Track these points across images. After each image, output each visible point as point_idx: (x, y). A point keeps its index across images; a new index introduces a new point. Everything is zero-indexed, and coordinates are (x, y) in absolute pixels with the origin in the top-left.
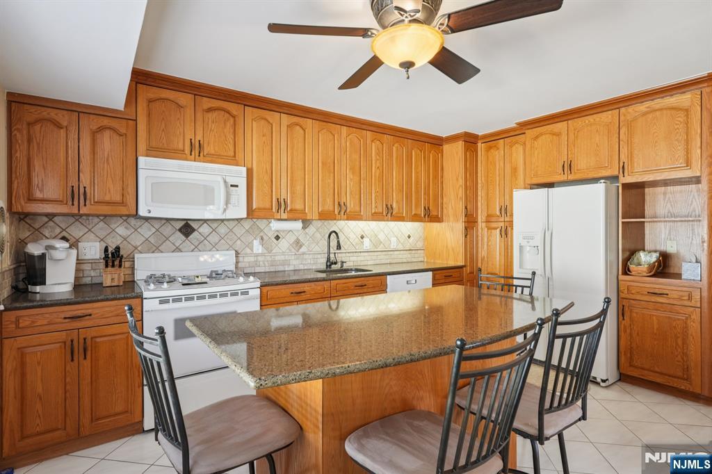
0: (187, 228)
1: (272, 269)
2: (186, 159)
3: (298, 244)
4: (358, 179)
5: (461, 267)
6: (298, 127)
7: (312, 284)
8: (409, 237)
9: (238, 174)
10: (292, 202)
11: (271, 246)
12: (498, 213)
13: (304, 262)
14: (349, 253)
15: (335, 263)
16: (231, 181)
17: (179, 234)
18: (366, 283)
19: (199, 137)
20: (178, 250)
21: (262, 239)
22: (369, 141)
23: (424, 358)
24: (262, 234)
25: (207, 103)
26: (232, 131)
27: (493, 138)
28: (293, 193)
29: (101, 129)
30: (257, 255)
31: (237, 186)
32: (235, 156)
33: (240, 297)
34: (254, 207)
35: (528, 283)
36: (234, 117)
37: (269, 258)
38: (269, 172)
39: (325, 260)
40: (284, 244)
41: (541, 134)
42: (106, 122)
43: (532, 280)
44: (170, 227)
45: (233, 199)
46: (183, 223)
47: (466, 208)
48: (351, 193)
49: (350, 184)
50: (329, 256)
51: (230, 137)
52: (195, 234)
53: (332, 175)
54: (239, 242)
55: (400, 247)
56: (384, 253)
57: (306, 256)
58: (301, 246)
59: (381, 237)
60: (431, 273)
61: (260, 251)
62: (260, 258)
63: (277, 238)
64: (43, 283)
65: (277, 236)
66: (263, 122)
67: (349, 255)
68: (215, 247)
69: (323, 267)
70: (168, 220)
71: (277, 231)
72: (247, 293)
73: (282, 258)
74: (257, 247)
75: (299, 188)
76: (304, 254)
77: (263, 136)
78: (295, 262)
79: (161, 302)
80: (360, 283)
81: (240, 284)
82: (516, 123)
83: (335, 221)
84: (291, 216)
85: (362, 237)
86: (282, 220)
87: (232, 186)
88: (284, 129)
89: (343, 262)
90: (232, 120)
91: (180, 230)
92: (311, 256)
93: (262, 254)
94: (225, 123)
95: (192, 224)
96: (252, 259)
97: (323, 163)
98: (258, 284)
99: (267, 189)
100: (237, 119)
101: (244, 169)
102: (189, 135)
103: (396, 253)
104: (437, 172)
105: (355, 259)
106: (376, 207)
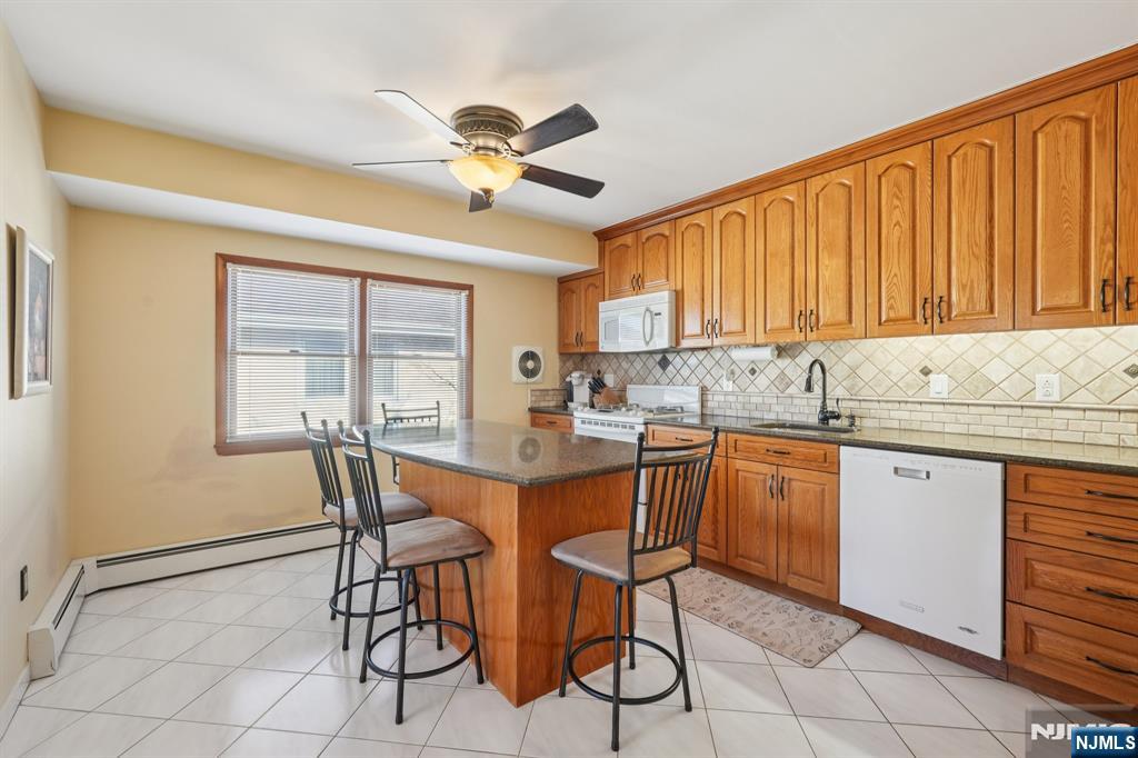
0: (664, 360)
3: (783, 381)
6: (734, 216)
9: (660, 301)
11: (745, 383)
13: (792, 410)
14: (887, 402)
15: (838, 417)
16: (655, 309)
17: (658, 366)
18: (790, 449)
19: (640, 271)
20: (657, 383)
21: (733, 373)
24: (733, 367)
25: (645, 234)
26: (665, 253)
29: (589, 286)
30: (726, 394)
31: (660, 314)
32: (668, 280)
33: (627, 430)
34: (685, 334)
36: (666, 237)
37: (742, 399)
38: (699, 289)
40: (762, 381)
42: (590, 280)
44: (652, 359)
45: (657, 329)
46: (661, 356)
49: (824, 275)
50: (824, 403)
51: (663, 260)
52: (670, 367)
56: (1006, 411)
57: (796, 401)
58: (789, 385)
59: (996, 371)
61: (731, 389)
62: (731, 398)
63: (753, 372)
64: (572, 401)
65: (753, 369)
66: (694, 230)
67: (889, 406)
68: (686, 382)
69: (814, 420)
70: (652, 353)
71: (753, 362)
73: (760, 400)
74: (728, 386)
76: (792, 397)
77: (695, 246)
78: (776, 408)
84: (725, 341)
85: (926, 372)
86: (758, 346)
87: (656, 314)
88: (717, 228)
89: (852, 417)
90: (665, 242)
91: (659, 363)
92: (803, 401)
93: (733, 393)
94: (660, 248)
95: (668, 356)
96: (722, 398)
98: (642, 421)
100: (669, 238)
102: (632, 272)
105: (906, 415)
106: (891, 308)
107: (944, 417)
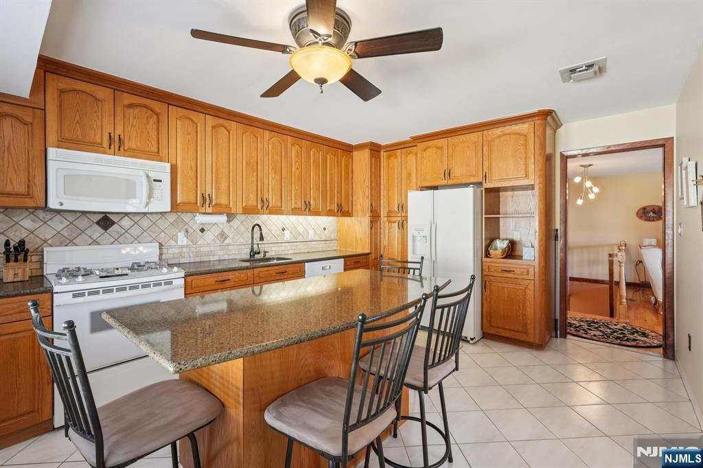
0: (106, 221)
1: (197, 260)
2: (105, 153)
3: (223, 236)
4: (279, 178)
5: (368, 254)
6: (223, 129)
7: (236, 272)
8: (325, 229)
9: (162, 170)
10: (216, 198)
11: (197, 238)
12: (396, 210)
13: (229, 253)
14: (271, 243)
15: (259, 253)
16: (154, 176)
17: (96, 227)
18: (286, 270)
19: (119, 131)
20: (95, 242)
21: (187, 231)
22: (289, 145)
23: (334, 332)
24: (186, 227)
25: (127, 99)
26: (155, 127)
27: (393, 148)
28: (218, 189)
30: (182, 247)
31: (160, 181)
32: (158, 152)
33: (163, 287)
34: (178, 202)
35: (418, 266)
36: (157, 114)
37: (194, 250)
38: (194, 169)
39: (249, 251)
40: (209, 236)
41: (429, 147)
42: (8, 109)
43: (421, 263)
44: (86, 220)
45: (156, 193)
46: (102, 216)
47: (371, 205)
48: (273, 189)
49: (272, 182)
50: (252, 246)
51: (153, 133)
52: (115, 227)
53: (255, 174)
54: (163, 234)
55: (317, 238)
56: (302, 243)
57: (231, 247)
58: (226, 238)
59: (300, 229)
60: (343, 260)
61: (185, 243)
62: (184, 250)
63: (202, 230)
65: (202, 228)
66: (187, 121)
67: (272, 245)
68: (137, 240)
69: (247, 257)
70: (84, 213)
71: (202, 224)
72: (171, 283)
73: (208, 249)
74: (182, 239)
75: (224, 185)
76: (228, 245)
77: (188, 134)
78: (219, 253)
79: (75, 296)
80: (280, 271)
81: (165, 275)
82: (412, 138)
83: (258, 215)
84: (216, 210)
85: (283, 230)
86: (207, 214)
87: (155, 180)
88: (209, 129)
89: (265, 252)
90: (155, 117)
91: (98, 223)
92: (235, 247)
93: (187, 246)
94: (148, 120)
95: (111, 217)
96: (177, 251)
97: (247, 163)
98: (182, 274)
99: (191, 185)
100: (160, 117)
101: (168, 166)
102: (108, 129)
103: (313, 243)
104: (348, 174)
105: (276, 248)
106: (296, 203)
107: (289, 248)
